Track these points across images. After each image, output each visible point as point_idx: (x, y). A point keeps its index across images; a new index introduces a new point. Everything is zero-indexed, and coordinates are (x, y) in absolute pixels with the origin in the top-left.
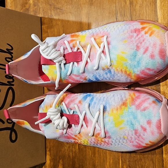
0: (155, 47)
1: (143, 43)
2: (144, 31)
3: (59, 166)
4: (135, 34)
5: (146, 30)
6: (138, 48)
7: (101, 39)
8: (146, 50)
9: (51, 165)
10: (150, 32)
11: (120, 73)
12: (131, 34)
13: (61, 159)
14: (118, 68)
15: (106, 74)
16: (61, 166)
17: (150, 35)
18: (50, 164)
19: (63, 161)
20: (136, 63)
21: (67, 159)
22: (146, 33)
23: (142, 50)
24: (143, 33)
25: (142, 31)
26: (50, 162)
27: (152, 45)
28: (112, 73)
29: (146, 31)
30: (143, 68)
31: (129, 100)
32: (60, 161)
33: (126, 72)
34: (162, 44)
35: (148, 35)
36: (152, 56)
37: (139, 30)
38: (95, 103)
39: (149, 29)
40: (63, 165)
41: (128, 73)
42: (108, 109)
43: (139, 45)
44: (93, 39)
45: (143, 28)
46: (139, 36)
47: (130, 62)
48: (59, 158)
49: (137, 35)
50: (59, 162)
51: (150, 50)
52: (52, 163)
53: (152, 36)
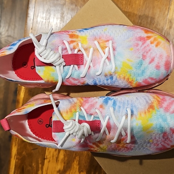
0: (162, 59)
1: (149, 53)
2: (150, 40)
3: (74, 161)
4: (140, 43)
5: (152, 39)
6: (144, 57)
7: (105, 43)
8: (152, 60)
9: (65, 160)
10: (155, 43)
11: (122, 80)
12: (136, 42)
13: (77, 156)
14: (121, 75)
15: (107, 80)
16: (77, 162)
17: (157, 46)
18: (63, 159)
19: (80, 157)
20: (140, 72)
21: (85, 157)
22: (152, 43)
23: (148, 60)
24: (148, 42)
25: (147, 40)
26: (64, 157)
27: (158, 56)
28: (114, 80)
29: (152, 41)
30: (147, 77)
31: (155, 103)
32: (77, 157)
33: (128, 79)
34: (168, 56)
35: (154, 45)
36: (158, 67)
37: (144, 38)
38: (120, 107)
39: (155, 39)
40: (79, 161)
41: (130, 80)
42: (135, 113)
43: (145, 54)
44: (96, 42)
45: (149, 38)
46: (144, 46)
47: (135, 70)
48: (76, 154)
49: (143, 44)
50: (75, 158)
51: (156, 60)
52: (66, 158)
53: (159, 46)
